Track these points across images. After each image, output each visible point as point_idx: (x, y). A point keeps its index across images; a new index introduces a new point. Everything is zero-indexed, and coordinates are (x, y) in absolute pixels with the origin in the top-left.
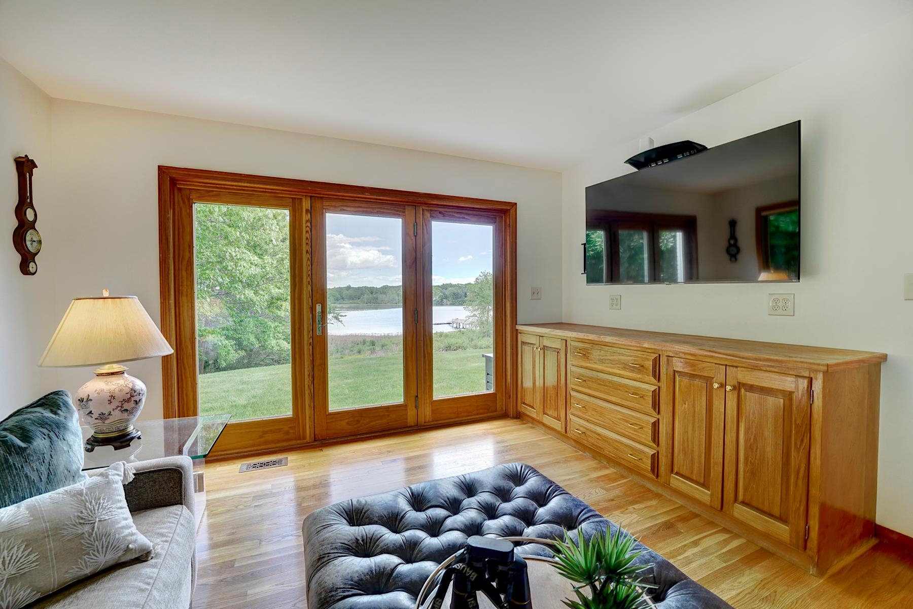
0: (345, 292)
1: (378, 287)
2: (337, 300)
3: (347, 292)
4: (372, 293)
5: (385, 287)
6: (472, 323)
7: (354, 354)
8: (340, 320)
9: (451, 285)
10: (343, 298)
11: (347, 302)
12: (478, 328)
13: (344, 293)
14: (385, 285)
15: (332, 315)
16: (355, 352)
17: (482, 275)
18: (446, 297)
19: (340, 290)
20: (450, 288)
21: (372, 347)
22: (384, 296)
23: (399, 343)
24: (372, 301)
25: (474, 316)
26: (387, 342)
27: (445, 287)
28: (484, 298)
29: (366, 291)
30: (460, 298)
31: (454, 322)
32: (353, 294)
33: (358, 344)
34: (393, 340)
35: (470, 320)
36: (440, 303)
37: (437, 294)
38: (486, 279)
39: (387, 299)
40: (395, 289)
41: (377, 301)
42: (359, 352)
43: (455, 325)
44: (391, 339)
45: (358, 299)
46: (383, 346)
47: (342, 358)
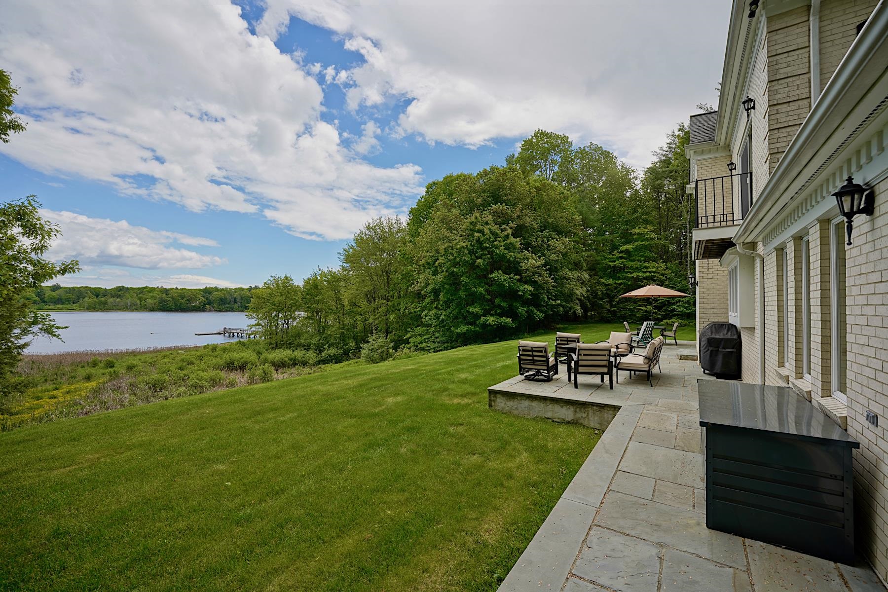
0: (48, 294)
1: (108, 288)
3: (53, 294)
5: (121, 289)
6: (255, 333)
7: (78, 382)
8: (57, 334)
9: (216, 289)
12: (263, 338)
14: (119, 285)
15: (40, 326)
16: (81, 378)
17: (272, 279)
18: (209, 303)
20: (216, 293)
21: (112, 370)
22: (118, 300)
23: (155, 361)
24: (97, 306)
25: (258, 324)
26: (134, 361)
27: (207, 291)
28: (275, 305)
29: (87, 293)
30: (229, 304)
31: (225, 332)
32: (64, 296)
33: (83, 367)
34: (143, 357)
35: (254, 329)
36: (202, 309)
37: (198, 299)
38: (277, 284)
39: (122, 303)
40: (135, 291)
41: (107, 306)
42: (88, 378)
43: (227, 334)
44: (139, 357)
45: (74, 303)
46: (130, 368)
47: (57, 389)
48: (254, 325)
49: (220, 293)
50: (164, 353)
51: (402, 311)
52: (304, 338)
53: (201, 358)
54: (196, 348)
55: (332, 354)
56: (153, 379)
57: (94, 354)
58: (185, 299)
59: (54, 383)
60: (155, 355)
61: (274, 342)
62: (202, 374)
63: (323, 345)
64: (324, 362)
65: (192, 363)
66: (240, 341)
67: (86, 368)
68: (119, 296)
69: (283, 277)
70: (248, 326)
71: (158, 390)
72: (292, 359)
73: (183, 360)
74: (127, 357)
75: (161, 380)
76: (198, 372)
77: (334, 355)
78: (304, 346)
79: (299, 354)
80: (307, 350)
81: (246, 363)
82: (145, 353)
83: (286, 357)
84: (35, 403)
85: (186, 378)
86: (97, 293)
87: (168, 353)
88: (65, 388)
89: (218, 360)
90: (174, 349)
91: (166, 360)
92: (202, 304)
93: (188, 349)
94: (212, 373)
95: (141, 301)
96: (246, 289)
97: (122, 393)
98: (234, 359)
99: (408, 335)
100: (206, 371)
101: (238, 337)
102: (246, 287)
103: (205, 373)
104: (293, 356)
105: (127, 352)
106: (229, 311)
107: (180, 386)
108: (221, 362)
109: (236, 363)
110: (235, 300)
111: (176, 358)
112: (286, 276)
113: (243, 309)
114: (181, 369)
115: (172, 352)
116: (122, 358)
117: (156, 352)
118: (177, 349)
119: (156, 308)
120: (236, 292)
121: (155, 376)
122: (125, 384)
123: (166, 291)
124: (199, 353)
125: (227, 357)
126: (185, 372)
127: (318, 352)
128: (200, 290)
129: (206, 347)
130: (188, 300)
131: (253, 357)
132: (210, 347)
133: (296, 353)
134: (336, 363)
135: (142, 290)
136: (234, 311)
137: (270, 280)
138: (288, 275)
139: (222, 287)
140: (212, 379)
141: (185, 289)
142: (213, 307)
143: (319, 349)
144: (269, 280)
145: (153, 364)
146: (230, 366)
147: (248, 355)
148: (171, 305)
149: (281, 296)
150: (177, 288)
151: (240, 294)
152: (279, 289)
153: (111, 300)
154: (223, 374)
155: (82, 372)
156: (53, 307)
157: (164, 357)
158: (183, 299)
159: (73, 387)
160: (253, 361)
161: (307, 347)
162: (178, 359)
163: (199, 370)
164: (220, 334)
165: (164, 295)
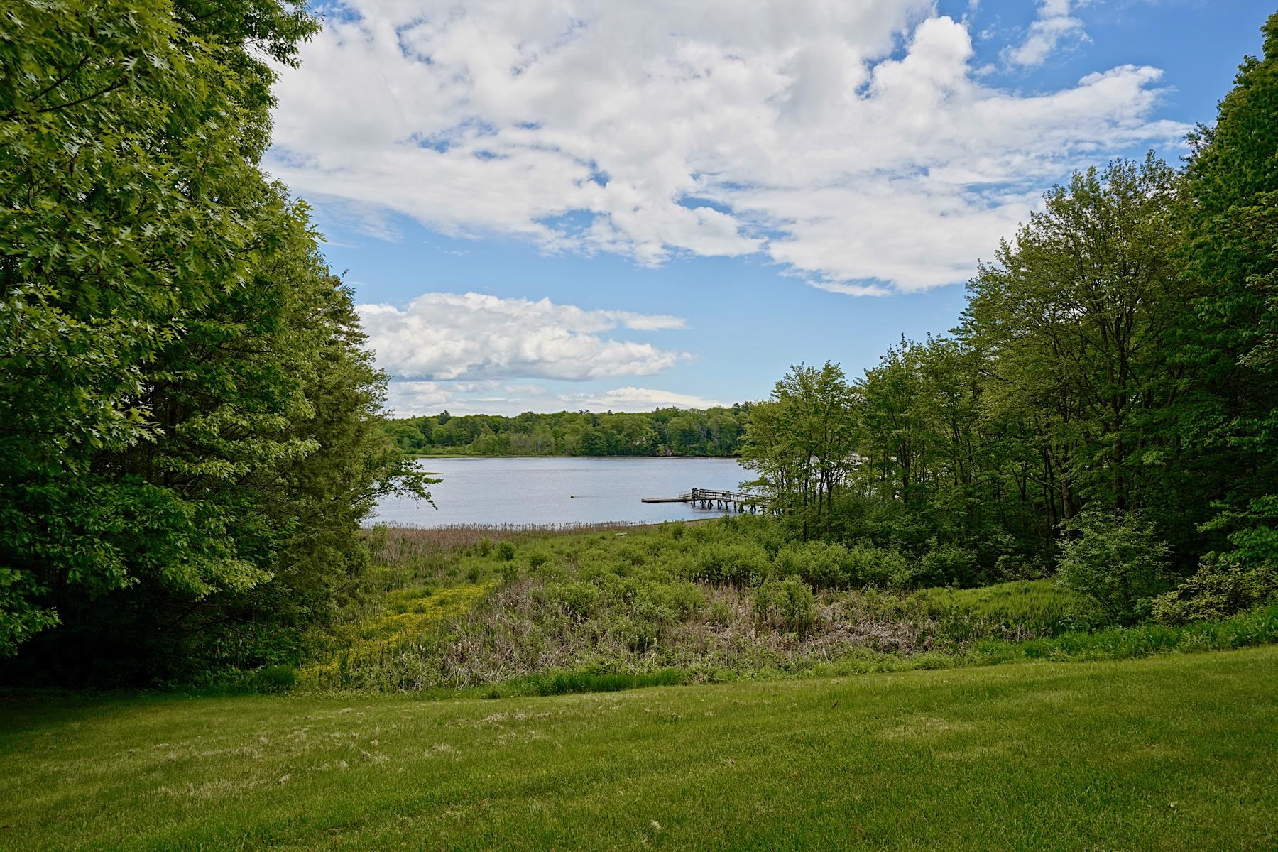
0: (436, 427)
1: (510, 417)
2: (419, 445)
3: (442, 429)
4: (496, 431)
5: (527, 417)
7: (458, 582)
8: (425, 491)
9: (675, 413)
10: (431, 442)
12: (773, 513)
13: (434, 429)
16: (463, 575)
19: (425, 425)
20: (675, 419)
21: (507, 564)
22: (525, 437)
23: (576, 552)
24: (497, 448)
25: (763, 482)
26: (542, 549)
27: (661, 417)
28: (802, 434)
29: (483, 426)
30: (697, 441)
31: (694, 498)
32: (455, 433)
33: (468, 554)
34: (556, 542)
35: (754, 492)
36: (650, 452)
37: (644, 432)
38: (805, 386)
39: (530, 443)
40: (548, 420)
41: (509, 449)
42: (473, 578)
43: (698, 503)
44: (551, 541)
45: (467, 443)
46: (536, 562)
47: (428, 594)
48: (753, 483)
49: (681, 420)
50: (591, 537)
51: (1185, 443)
52: (873, 515)
53: (655, 551)
54: (644, 529)
55: (948, 562)
56: (571, 591)
57: (486, 531)
58: (624, 433)
59: (426, 582)
60: (575, 538)
61: (800, 523)
62: (660, 589)
63: (922, 537)
64: (929, 580)
65: (638, 561)
66: (727, 518)
67: (473, 557)
68: (524, 430)
69: (820, 368)
70: (742, 485)
71: (579, 617)
72: (847, 566)
73: (623, 554)
74: (533, 541)
75: (586, 596)
76: (653, 583)
77: (956, 565)
78: (873, 535)
79: (864, 555)
80: (884, 545)
81: (746, 569)
82: (562, 533)
83: (835, 561)
84: (395, 618)
85: (629, 594)
86: (497, 425)
87: (597, 537)
88: (441, 593)
89: (689, 557)
90: (608, 528)
91: (595, 551)
92: (651, 442)
93: (631, 530)
94: (678, 589)
95: (556, 439)
96: (727, 410)
97: (520, 615)
98: (721, 557)
99: (1218, 521)
100: (668, 582)
101: (719, 508)
102: (728, 405)
103: (665, 586)
104: (850, 560)
105: (534, 530)
106: (699, 455)
107: (618, 612)
108: (695, 563)
109: (725, 569)
110: (709, 433)
111: (611, 549)
112: (827, 366)
113: (726, 451)
114: (621, 572)
115: (605, 536)
116: (525, 543)
117: (579, 533)
118: (614, 528)
119: (578, 451)
120: (709, 417)
121: (576, 586)
122: (525, 597)
123: (594, 419)
124: (651, 541)
125: (706, 552)
126: (628, 581)
127: (911, 554)
128: (647, 415)
129: (663, 527)
130: (628, 435)
131: (761, 558)
132: (671, 528)
133: (856, 551)
134: (963, 587)
135: (559, 418)
136: (707, 456)
137: (789, 378)
138: (832, 364)
139: (684, 409)
140: (680, 603)
141: (622, 414)
142: (671, 448)
143: (914, 546)
144: (788, 376)
145: (572, 558)
146: (713, 575)
147: (747, 551)
148: (602, 444)
149: (816, 412)
150: (610, 413)
151: (717, 422)
152: (809, 397)
153: (514, 437)
154: (698, 591)
155: (466, 565)
156: (440, 450)
157: (592, 543)
158: (620, 432)
159: (449, 592)
160: (760, 565)
161: (880, 539)
162: (615, 549)
163: (654, 578)
164: (684, 500)
165: (591, 427)
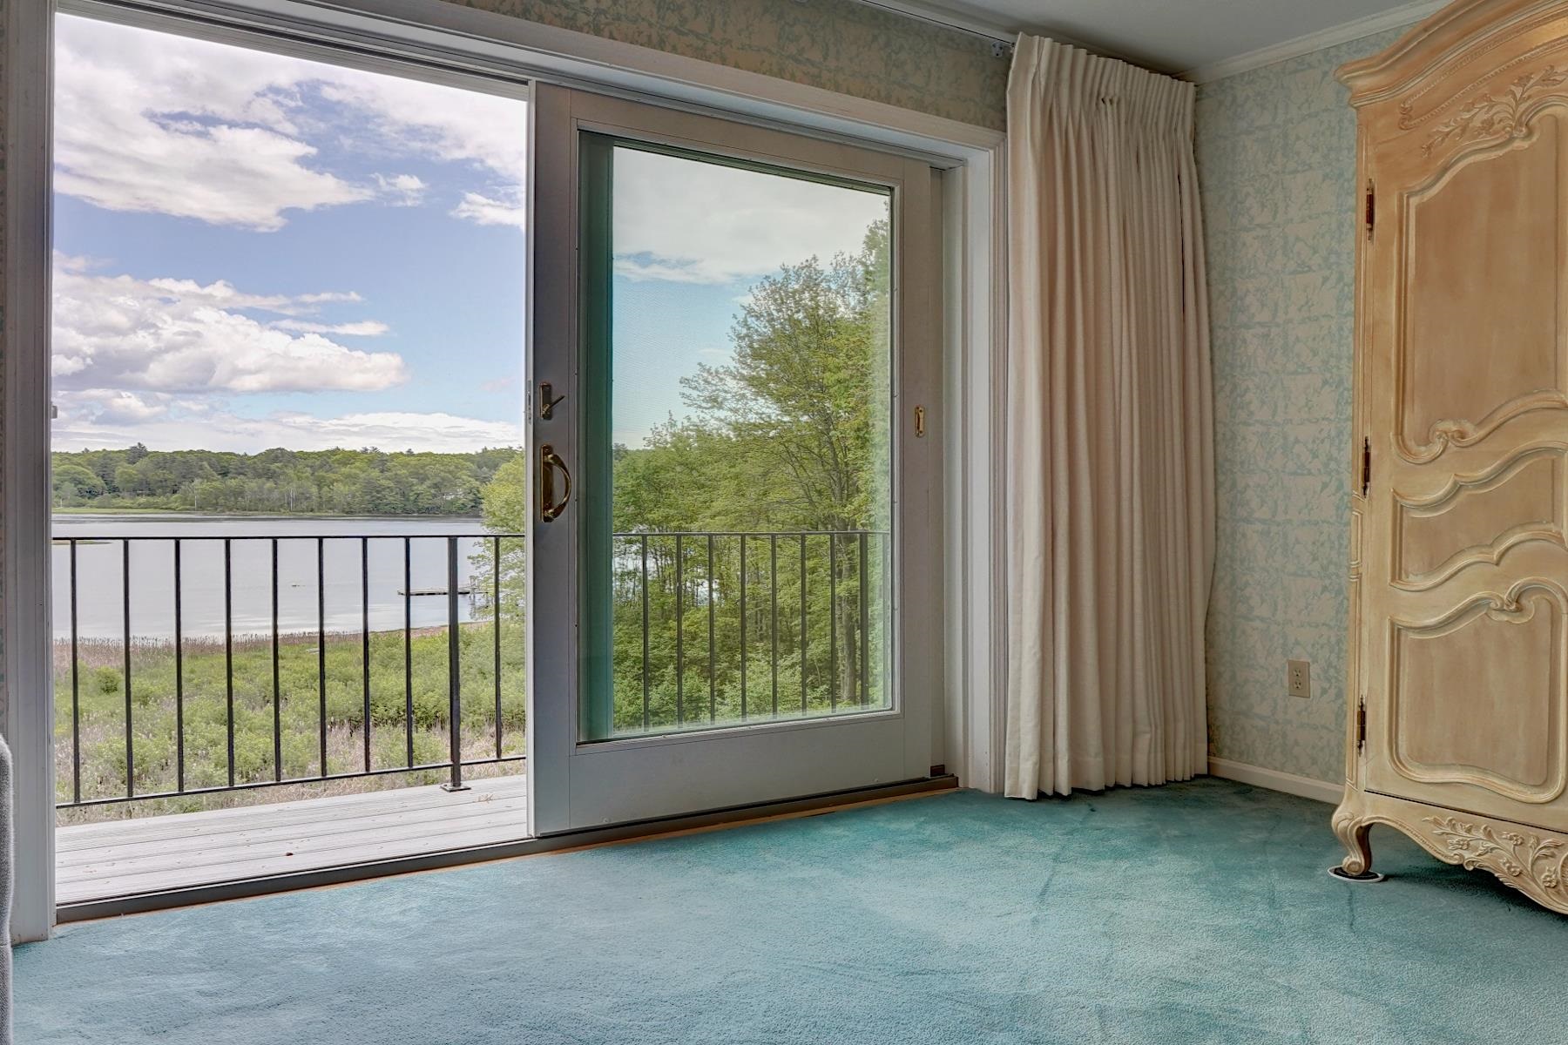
0: (121, 470)
1: (248, 454)
2: (92, 493)
3: (132, 470)
4: (225, 474)
5: (277, 455)
10: (114, 490)
11: (128, 502)
13: (119, 470)
19: (103, 463)
22: (269, 485)
24: (221, 500)
27: (487, 462)
29: (201, 467)
32: (153, 474)
36: (471, 510)
37: (460, 481)
39: (277, 493)
40: (310, 461)
41: (242, 502)
45: (172, 492)
58: (429, 482)
68: (271, 475)
86: (225, 465)
92: (471, 496)
95: (321, 488)
119: (356, 510)
123: (384, 462)
128: (467, 458)
130: (435, 485)
135: (325, 459)
141: (430, 454)
148: (393, 498)
150: (410, 453)
153: (254, 484)
158: (423, 481)
165: (377, 472)
